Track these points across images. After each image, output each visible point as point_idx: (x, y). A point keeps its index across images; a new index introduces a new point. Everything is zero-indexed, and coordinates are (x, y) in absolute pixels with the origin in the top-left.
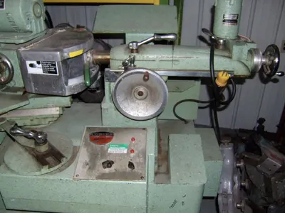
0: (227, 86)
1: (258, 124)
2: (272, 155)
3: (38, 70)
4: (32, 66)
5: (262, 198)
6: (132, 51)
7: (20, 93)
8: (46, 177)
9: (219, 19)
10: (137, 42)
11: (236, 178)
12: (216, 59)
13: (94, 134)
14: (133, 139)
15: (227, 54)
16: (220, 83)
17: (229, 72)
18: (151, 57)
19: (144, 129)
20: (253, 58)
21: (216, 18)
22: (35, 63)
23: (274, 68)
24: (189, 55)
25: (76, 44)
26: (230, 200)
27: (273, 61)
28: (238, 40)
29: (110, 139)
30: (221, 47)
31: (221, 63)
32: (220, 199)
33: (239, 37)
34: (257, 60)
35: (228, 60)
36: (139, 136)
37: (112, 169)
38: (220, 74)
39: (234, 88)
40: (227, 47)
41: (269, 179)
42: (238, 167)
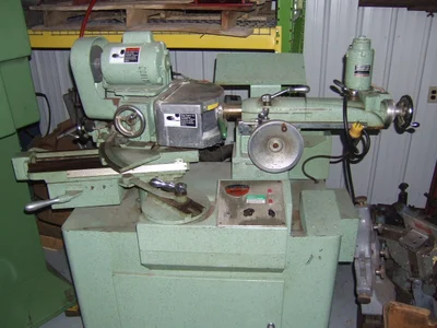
0: (361, 138)
1: (399, 191)
2: (417, 225)
3: (176, 123)
4: (169, 118)
5: (408, 280)
6: (265, 104)
7: (149, 147)
8: (188, 226)
9: (351, 70)
10: (270, 96)
11: (374, 246)
12: (348, 110)
13: (229, 187)
14: (270, 191)
15: (359, 105)
16: (354, 135)
17: (362, 124)
18: (284, 109)
19: (279, 181)
20: (386, 109)
21: (348, 69)
22: (173, 115)
23: (409, 118)
24: (321, 107)
25: (213, 98)
26: (368, 265)
27: (407, 112)
28: (371, 91)
29: (246, 192)
30: (354, 99)
31: (354, 115)
32: (357, 265)
33: (371, 88)
34: (390, 111)
35: (361, 111)
36: (275, 187)
37: (254, 217)
38: (354, 125)
39: (368, 139)
40: (359, 98)
41: (415, 253)
42: (376, 230)
